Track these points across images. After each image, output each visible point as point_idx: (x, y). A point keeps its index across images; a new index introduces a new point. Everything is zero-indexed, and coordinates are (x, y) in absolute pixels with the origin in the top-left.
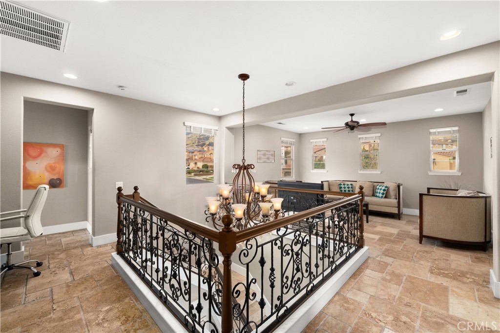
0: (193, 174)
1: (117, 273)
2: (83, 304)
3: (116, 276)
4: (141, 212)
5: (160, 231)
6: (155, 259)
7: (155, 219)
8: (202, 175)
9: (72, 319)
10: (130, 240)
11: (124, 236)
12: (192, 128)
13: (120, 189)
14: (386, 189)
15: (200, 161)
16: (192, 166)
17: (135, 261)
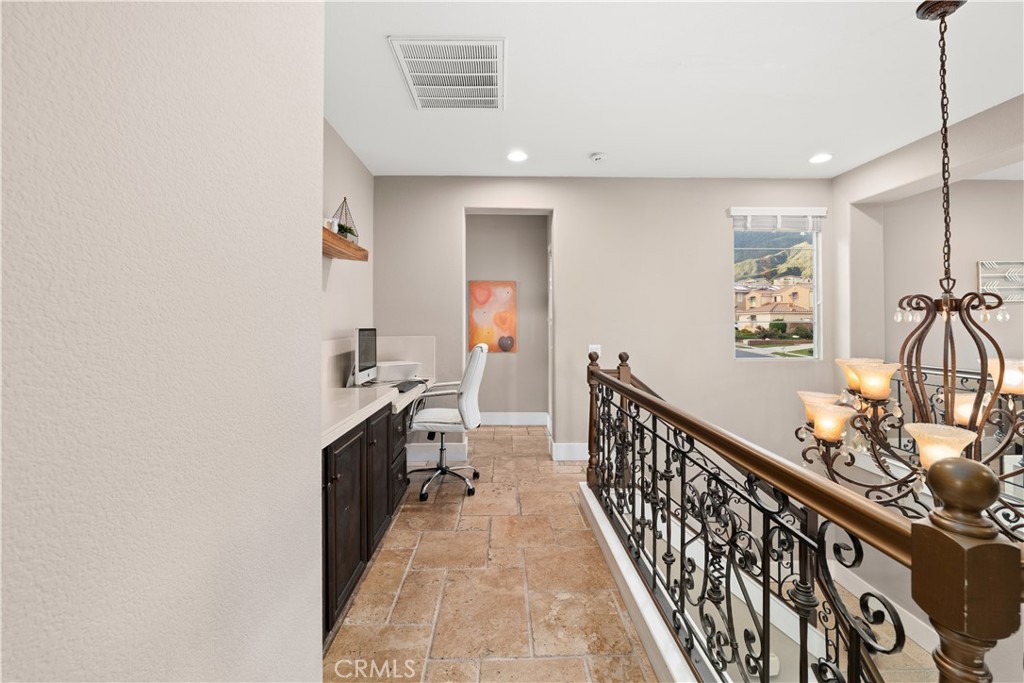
0: (746, 342)
1: (588, 525)
2: (529, 569)
3: (586, 532)
4: (632, 408)
5: (675, 461)
6: (661, 527)
7: (662, 429)
8: (769, 344)
9: (510, 590)
10: (610, 464)
11: (601, 454)
12: (749, 219)
13: (593, 357)
15: (762, 312)
16: (744, 323)
17: (621, 513)
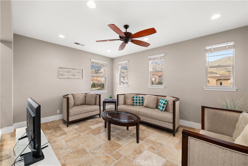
14: (166, 103)
